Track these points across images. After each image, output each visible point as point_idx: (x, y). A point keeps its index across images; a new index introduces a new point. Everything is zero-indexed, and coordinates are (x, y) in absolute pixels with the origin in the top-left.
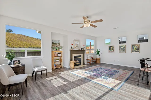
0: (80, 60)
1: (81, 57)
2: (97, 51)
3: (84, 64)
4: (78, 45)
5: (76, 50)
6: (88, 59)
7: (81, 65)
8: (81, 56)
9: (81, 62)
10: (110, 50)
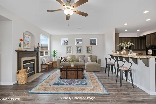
0: (33, 66)
1: (34, 62)
2: (53, 53)
3: (38, 72)
4: (29, 42)
5: (27, 50)
6: (44, 64)
7: (34, 74)
8: (34, 60)
9: (34, 70)
10: (68, 51)
